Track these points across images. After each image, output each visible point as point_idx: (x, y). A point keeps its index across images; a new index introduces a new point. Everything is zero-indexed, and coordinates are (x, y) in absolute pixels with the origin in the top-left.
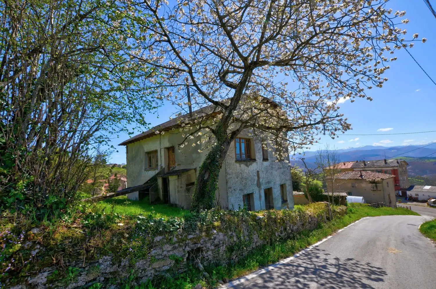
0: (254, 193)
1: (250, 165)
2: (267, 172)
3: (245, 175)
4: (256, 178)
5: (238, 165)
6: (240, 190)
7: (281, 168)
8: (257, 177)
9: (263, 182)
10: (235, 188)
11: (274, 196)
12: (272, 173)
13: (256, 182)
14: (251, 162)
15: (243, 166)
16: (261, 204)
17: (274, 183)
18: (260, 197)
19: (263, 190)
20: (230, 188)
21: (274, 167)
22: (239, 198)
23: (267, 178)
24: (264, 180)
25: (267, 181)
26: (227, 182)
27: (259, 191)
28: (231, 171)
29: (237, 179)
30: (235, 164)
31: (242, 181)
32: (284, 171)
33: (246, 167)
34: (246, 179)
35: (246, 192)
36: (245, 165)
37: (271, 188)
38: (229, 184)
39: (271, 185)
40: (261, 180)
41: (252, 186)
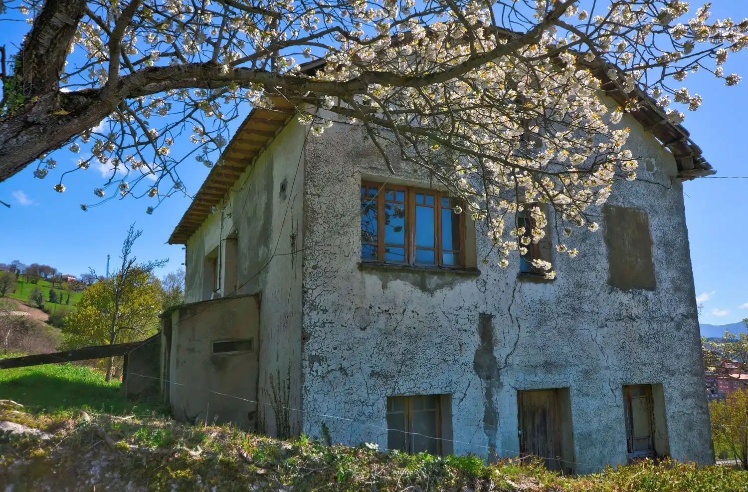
0: (455, 396)
1: (440, 287)
2: (539, 325)
3: (408, 321)
4: (474, 341)
5: (373, 281)
6: (373, 374)
7: (632, 319)
8: (477, 338)
9: (515, 360)
10: (345, 364)
11: (579, 426)
12: (572, 330)
13: (469, 356)
14: (448, 279)
15: (400, 288)
16: (492, 446)
17: (586, 373)
18: (491, 419)
19: (514, 393)
20: (319, 359)
21: (586, 308)
22: (364, 403)
23: (543, 348)
24: (520, 350)
25: (541, 359)
26: (305, 338)
27: (489, 395)
28: (332, 297)
29: (360, 334)
30: (358, 274)
31: (392, 344)
32: (656, 335)
33: (418, 293)
34: (413, 337)
35: (404, 387)
36: (414, 284)
37: (566, 390)
38: (313, 346)
39: (567, 378)
40: (500, 353)
41: (444, 365)
